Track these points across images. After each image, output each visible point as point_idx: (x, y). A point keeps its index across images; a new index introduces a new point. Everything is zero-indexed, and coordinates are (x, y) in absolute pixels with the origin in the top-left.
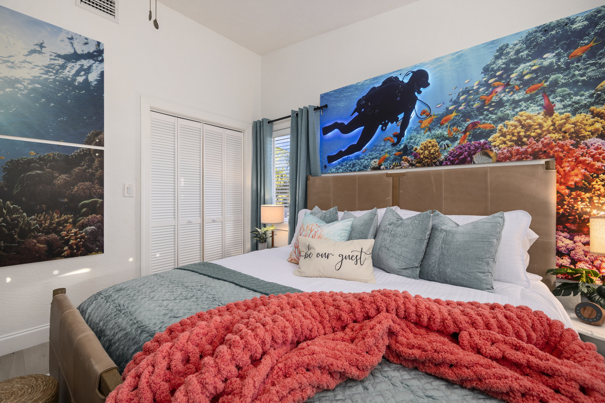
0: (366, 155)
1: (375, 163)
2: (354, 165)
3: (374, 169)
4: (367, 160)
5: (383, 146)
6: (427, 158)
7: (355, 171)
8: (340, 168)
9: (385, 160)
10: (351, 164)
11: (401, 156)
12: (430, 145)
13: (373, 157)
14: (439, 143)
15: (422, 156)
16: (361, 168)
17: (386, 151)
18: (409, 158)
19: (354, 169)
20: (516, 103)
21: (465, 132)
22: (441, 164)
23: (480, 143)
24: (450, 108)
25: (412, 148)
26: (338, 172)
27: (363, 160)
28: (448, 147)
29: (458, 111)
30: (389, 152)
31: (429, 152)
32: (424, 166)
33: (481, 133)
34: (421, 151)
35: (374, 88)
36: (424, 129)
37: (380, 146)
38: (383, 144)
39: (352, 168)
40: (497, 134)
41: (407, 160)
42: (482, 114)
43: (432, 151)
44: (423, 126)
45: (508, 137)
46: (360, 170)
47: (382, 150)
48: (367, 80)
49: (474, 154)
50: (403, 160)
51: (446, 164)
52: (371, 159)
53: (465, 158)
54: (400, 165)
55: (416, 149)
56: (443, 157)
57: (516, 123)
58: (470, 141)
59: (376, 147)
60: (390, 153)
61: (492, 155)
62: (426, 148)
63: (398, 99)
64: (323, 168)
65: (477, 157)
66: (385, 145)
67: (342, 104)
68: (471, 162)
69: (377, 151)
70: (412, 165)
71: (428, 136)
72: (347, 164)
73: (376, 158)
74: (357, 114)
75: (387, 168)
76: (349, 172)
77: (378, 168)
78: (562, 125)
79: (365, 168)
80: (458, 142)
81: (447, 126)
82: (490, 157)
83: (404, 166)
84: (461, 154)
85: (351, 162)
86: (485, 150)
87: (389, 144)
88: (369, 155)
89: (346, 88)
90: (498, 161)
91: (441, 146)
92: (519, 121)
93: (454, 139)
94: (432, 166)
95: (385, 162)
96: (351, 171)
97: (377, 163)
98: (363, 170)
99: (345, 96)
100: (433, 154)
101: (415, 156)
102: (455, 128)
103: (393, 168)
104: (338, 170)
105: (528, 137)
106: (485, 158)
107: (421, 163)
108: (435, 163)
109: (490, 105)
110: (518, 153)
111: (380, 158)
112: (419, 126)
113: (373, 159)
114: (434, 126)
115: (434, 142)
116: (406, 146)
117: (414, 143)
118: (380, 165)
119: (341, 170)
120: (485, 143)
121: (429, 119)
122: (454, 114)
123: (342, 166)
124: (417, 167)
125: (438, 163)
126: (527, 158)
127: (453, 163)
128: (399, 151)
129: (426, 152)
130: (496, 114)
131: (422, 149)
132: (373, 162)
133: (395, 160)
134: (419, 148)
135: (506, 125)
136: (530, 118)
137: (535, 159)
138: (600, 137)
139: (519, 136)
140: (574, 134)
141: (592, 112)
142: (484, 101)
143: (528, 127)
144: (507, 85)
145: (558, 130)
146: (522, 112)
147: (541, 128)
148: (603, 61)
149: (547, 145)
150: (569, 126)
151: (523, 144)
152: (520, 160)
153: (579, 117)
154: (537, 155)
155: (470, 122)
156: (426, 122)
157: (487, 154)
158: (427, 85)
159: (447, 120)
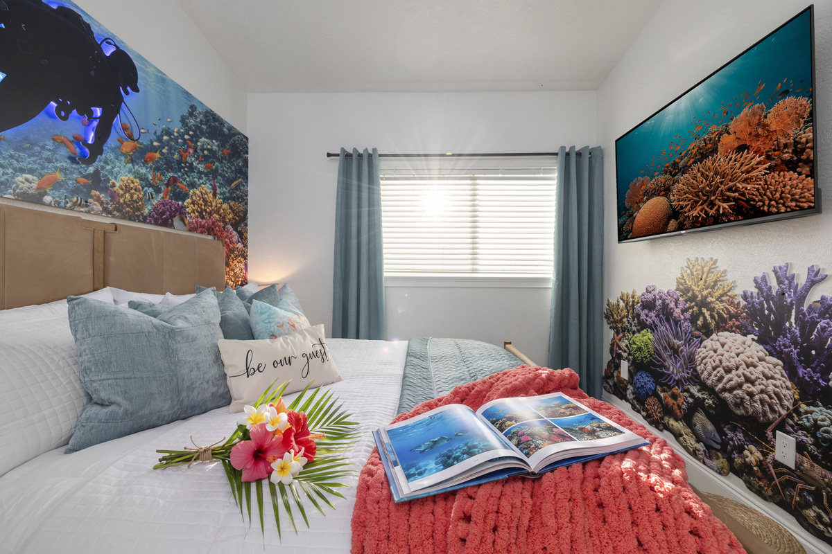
1: (27, 184)
5: (50, 150)
6: (128, 206)
9: (57, 185)
11: (90, 188)
12: (132, 185)
13: (21, 165)
14: (143, 188)
15: (122, 201)
17: (58, 164)
18: (103, 197)
20: (200, 173)
21: (167, 185)
22: (144, 221)
23: (178, 205)
24: (155, 144)
25: (108, 180)
28: (153, 198)
29: (162, 154)
30: (63, 170)
31: (132, 197)
32: (124, 217)
33: (180, 193)
34: (121, 192)
36: (125, 155)
37: (43, 148)
38: (50, 145)
40: (189, 200)
41: (98, 199)
42: (180, 172)
43: (135, 197)
44: (124, 150)
45: (196, 206)
47: (49, 160)
49: (174, 216)
50: (92, 197)
51: (150, 223)
52: (15, 170)
53: (167, 219)
54: (87, 206)
55: (114, 185)
56: (146, 211)
57: (200, 194)
58: (171, 198)
59: (33, 144)
60: (66, 174)
61: (186, 222)
62: (127, 189)
63: (92, 73)
65: (176, 221)
66: (54, 152)
68: (171, 226)
69: (34, 155)
70: (106, 211)
71: (130, 171)
73: (31, 172)
75: (58, 205)
77: (37, 199)
78: (220, 208)
80: (161, 195)
81: (151, 167)
82: (184, 222)
83: (93, 210)
84: (163, 213)
87: (64, 152)
88: (12, 157)
90: (190, 231)
91: (145, 194)
92: (201, 192)
93: (158, 191)
94: (134, 220)
95: (54, 188)
97: (35, 185)
100: (135, 201)
101: (113, 196)
102: (159, 174)
103: (71, 208)
105: (206, 211)
106: (182, 224)
107: (120, 210)
108: (138, 216)
109: (185, 164)
110: (201, 226)
111: (43, 176)
112: (119, 148)
113: (22, 171)
114: (138, 158)
115: (137, 182)
116: (97, 172)
117: (111, 172)
118: (42, 194)
120: (182, 207)
121: (131, 144)
122: (157, 155)
124: (114, 217)
125: (141, 218)
126: (205, 232)
127: (156, 224)
128: (84, 177)
129: (128, 195)
130: (189, 177)
131: (122, 189)
132: (20, 178)
133: (75, 191)
134: (118, 184)
135: (194, 193)
136: (206, 193)
137: (209, 234)
138: (232, 225)
139: (201, 209)
140: (223, 219)
141: (229, 204)
142: (181, 156)
143: (205, 201)
144: (195, 151)
145: (217, 212)
146: (203, 186)
147: (211, 206)
148: (233, 168)
149: (213, 223)
150: (222, 211)
151: (203, 218)
152: (201, 233)
153: (225, 206)
154: (210, 230)
155: (171, 174)
156: (128, 146)
157: (183, 220)
158: (136, 90)
159: (152, 159)
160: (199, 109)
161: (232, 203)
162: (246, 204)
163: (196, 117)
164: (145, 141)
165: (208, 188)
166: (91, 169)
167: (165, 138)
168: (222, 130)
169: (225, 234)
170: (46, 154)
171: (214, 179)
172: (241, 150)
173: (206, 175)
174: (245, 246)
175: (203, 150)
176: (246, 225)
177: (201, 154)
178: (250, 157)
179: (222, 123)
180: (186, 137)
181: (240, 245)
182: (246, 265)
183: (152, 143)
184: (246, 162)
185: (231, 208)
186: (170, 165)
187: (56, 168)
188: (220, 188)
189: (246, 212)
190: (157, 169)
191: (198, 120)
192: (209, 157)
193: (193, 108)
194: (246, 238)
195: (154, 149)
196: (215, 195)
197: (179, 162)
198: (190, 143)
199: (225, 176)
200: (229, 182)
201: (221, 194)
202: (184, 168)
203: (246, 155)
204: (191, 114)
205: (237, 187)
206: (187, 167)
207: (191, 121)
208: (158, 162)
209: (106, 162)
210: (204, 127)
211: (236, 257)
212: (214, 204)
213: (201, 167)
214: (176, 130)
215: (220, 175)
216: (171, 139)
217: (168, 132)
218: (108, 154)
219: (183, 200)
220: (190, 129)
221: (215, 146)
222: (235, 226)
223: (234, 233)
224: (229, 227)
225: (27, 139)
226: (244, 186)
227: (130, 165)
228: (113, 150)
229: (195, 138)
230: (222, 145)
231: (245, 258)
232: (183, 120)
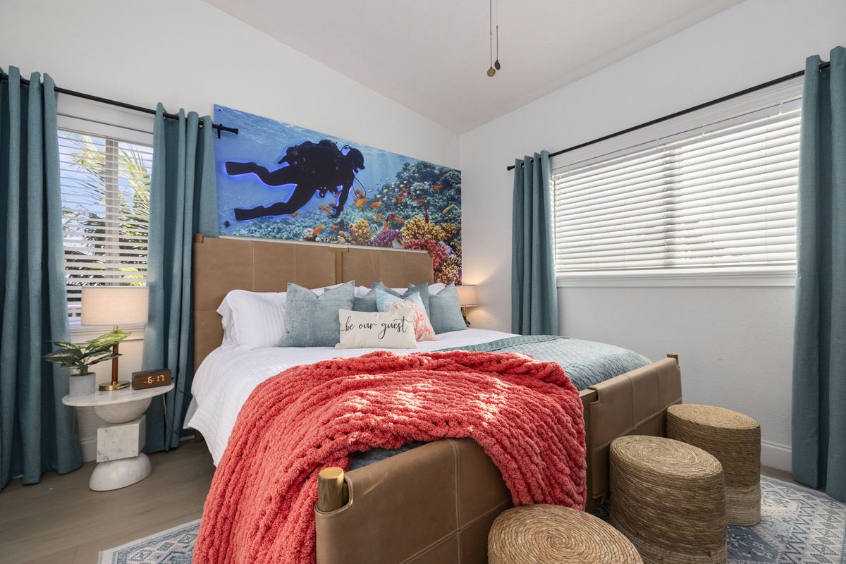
0: (297, 221)
1: (308, 233)
2: (279, 230)
3: (308, 239)
4: (298, 226)
5: (318, 214)
6: (361, 237)
7: (281, 238)
8: (255, 231)
9: (321, 231)
10: (275, 228)
11: (338, 230)
12: (363, 225)
13: (306, 224)
14: (370, 225)
15: (356, 234)
16: (291, 236)
17: (322, 221)
18: (346, 234)
19: (279, 235)
20: (413, 207)
21: (387, 220)
22: (371, 245)
23: (396, 232)
24: (378, 196)
25: (348, 224)
26: (252, 236)
27: (293, 226)
28: (377, 230)
29: (383, 201)
30: (325, 223)
31: (363, 231)
32: (358, 244)
33: (397, 224)
34: (356, 229)
35: (309, 143)
36: (358, 208)
37: (315, 214)
39: (277, 233)
40: (405, 228)
41: (343, 236)
42: (397, 210)
43: (365, 231)
44: (358, 205)
45: (410, 231)
46: (288, 238)
47: (318, 220)
48: (298, 127)
49: (393, 240)
50: (339, 235)
51: (375, 246)
52: (304, 227)
53: (387, 242)
54: (337, 240)
55: (352, 226)
56: (372, 239)
57: (413, 222)
58: (390, 228)
59: (311, 213)
61: (402, 243)
62: (360, 227)
63: (337, 168)
64: (223, 227)
65: (395, 243)
66: (320, 215)
67: (260, 140)
68: (391, 246)
69: (311, 218)
70: (348, 241)
71: (361, 216)
72: (268, 227)
73: (310, 227)
74: (286, 164)
75: (322, 241)
76: (272, 239)
77: (313, 239)
78: (432, 230)
79: (296, 236)
80: (383, 227)
81: (375, 211)
82: (400, 243)
83: (340, 242)
84: (385, 238)
85: (275, 226)
86: (398, 237)
87: (325, 214)
88: (302, 221)
89: (267, 120)
90: (406, 248)
91: (371, 228)
92: (415, 221)
93: (380, 225)
94: (365, 245)
95: (321, 233)
96: (275, 237)
97: (312, 233)
98: (293, 239)
99: (265, 132)
100: (365, 234)
101: (351, 233)
102: (381, 214)
103: (329, 242)
104: (252, 233)
105: (419, 233)
106: (399, 244)
107: (356, 240)
108: (367, 242)
109: (401, 204)
110: (415, 244)
111: (315, 228)
112: (355, 204)
113: (306, 227)
114: (366, 208)
115: (366, 222)
116: (342, 221)
117: (350, 219)
118: (315, 237)
119: (258, 234)
120: (399, 233)
121: (362, 200)
122: (380, 203)
123: (260, 228)
124: (352, 244)
125: (369, 243)
126: (419, 248)
127: (379, 246)
128: (336, 224)
129: (360, 231)
130: (404, 212)
132: (306, 231)
133: (331, 233)
134: (354, 225)
135: (409, 222)
136: (419, 221)
137: (422, 249)
138: (444, 241)
139: (415, 232)
140: (436, 238)
141: (441, 225)
142: (398, 199)
143: (419, 227)
144: (409, 193)
145: (430, 233)
146: (416, 216)
147: (424, 229)
148: (445, 198)
149: (426, 241)
150: (434, 232)
151: (416, 238)
152: (415, 249)
153: (437, 227)
154: (423, 247)
155: (390, 213)
156: (360, 202)
157: (399, 242)
158: (362, 168)
159: (375, 206)
160: (412, 164)
161: (444, 225)
162: (460, 223)
163: (409, 170)
164: (370, 196)
165: (421, 216)
166: (339, 220)
167: (385, 191)
168: (433, 172)
169: (438, 248)
170: (317, 217)
171: (426, 209)
172: (453, 183)
173: (419, 208)
174: (459, 256)
175: (415, 191)
176: (460, 240)
177: (414, 194)
178: (462, 186)
179: (433, 167)
180: (401, 186)
181: (453, 256)
182: (460, 272)
183: (375, 196)
184: (459, 191)
185: (443, 228)
186: (388, 207)
187: (321, 223)
188: (431, 215)
189: (459, 230)
190: (380, 212)
191: (411, 171)
192: (422, 195)
193: (407, 165)
194: (460, 250)
195: (377, 200)
196: (427, 221)
197: (396, 204)
198: (404, 189)
199: (436, 205)
200: (441, 209)
201: (433, 219)
202: (399, 207)
203: (459, 185)
204: (405, 170)
205: (449, 212)
206: (402, 206)
207: (406, 174)
208: (380, 207)
209: (347, 215)
210: (417, 175)
211: (449, 265)
212: (426, 227)
213: (415, 204)
214: (393, 183)
215: (432, 205)
216: (390, 191)
217: (387, 187)
218: (347, 209)
219: (400, 228)
220: (405, 179)
221: (426, 185)
222: (448, 241)
223: (447, 247)
224: (442, 243)
225: (308, 212)
226: (456, 209)
227: (362, 213)
228: (351, 207)
229: (410, 183)
230: (434, 183)
231: (459, 266)
232: (399, 176)
